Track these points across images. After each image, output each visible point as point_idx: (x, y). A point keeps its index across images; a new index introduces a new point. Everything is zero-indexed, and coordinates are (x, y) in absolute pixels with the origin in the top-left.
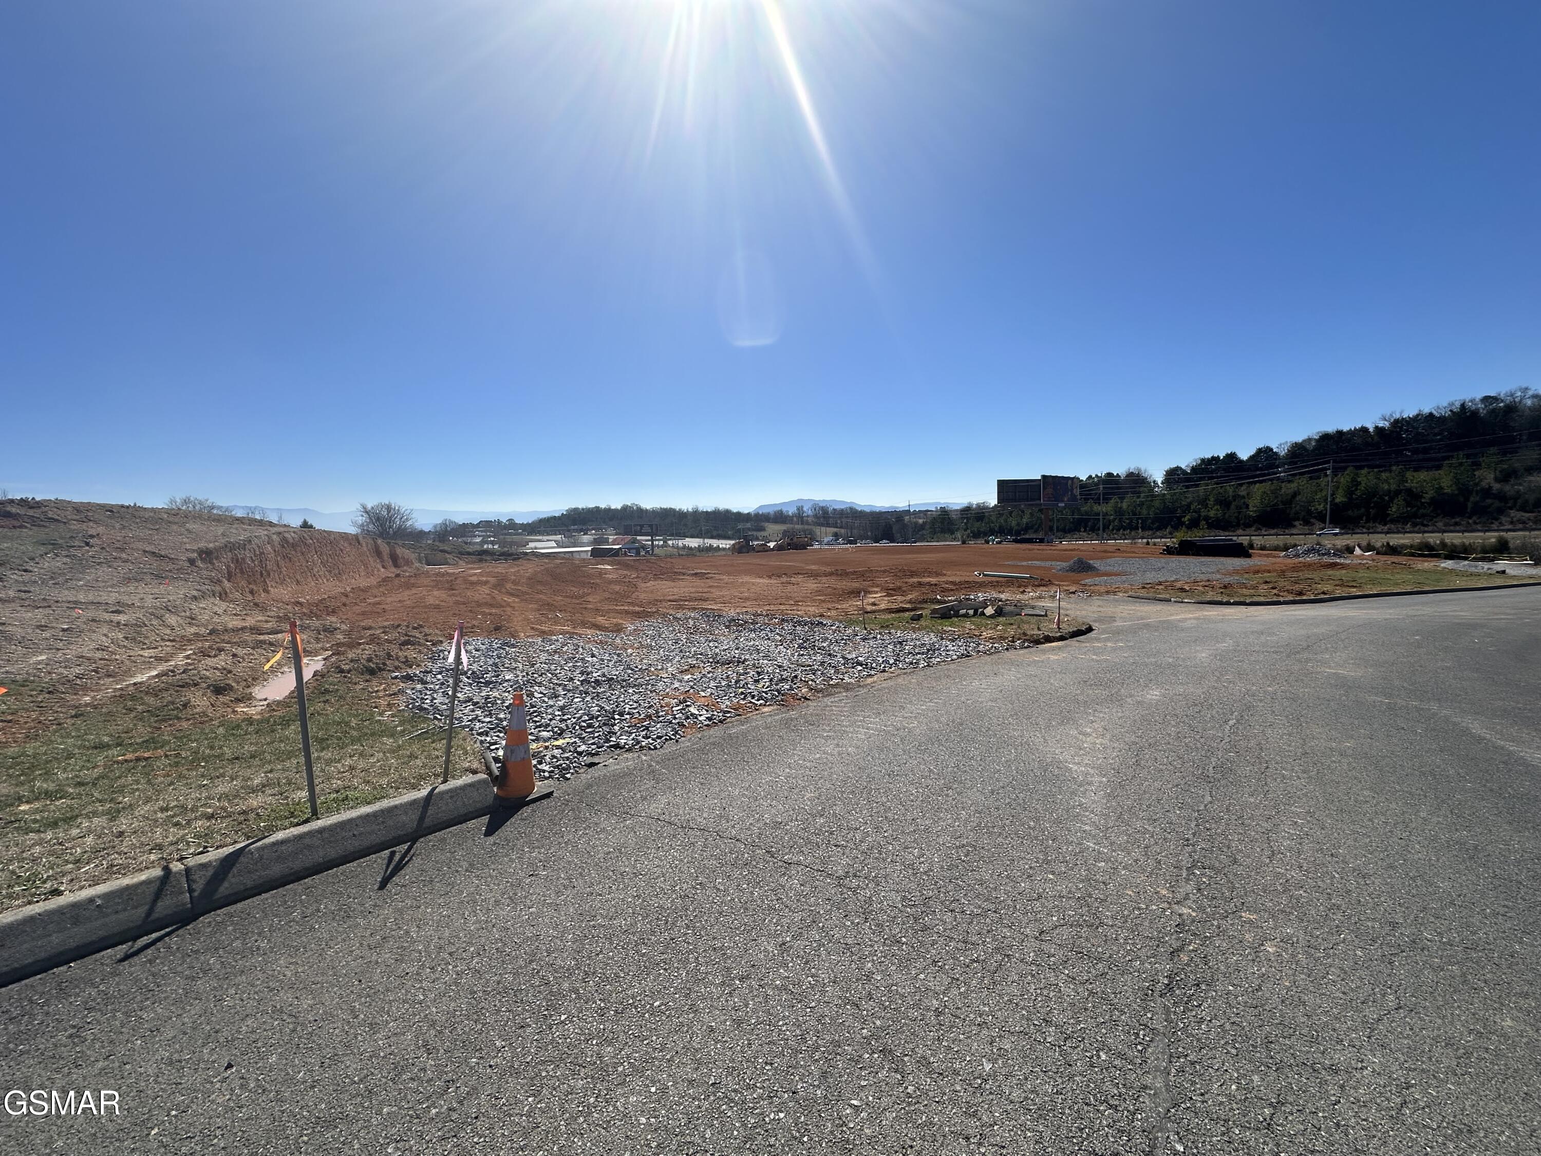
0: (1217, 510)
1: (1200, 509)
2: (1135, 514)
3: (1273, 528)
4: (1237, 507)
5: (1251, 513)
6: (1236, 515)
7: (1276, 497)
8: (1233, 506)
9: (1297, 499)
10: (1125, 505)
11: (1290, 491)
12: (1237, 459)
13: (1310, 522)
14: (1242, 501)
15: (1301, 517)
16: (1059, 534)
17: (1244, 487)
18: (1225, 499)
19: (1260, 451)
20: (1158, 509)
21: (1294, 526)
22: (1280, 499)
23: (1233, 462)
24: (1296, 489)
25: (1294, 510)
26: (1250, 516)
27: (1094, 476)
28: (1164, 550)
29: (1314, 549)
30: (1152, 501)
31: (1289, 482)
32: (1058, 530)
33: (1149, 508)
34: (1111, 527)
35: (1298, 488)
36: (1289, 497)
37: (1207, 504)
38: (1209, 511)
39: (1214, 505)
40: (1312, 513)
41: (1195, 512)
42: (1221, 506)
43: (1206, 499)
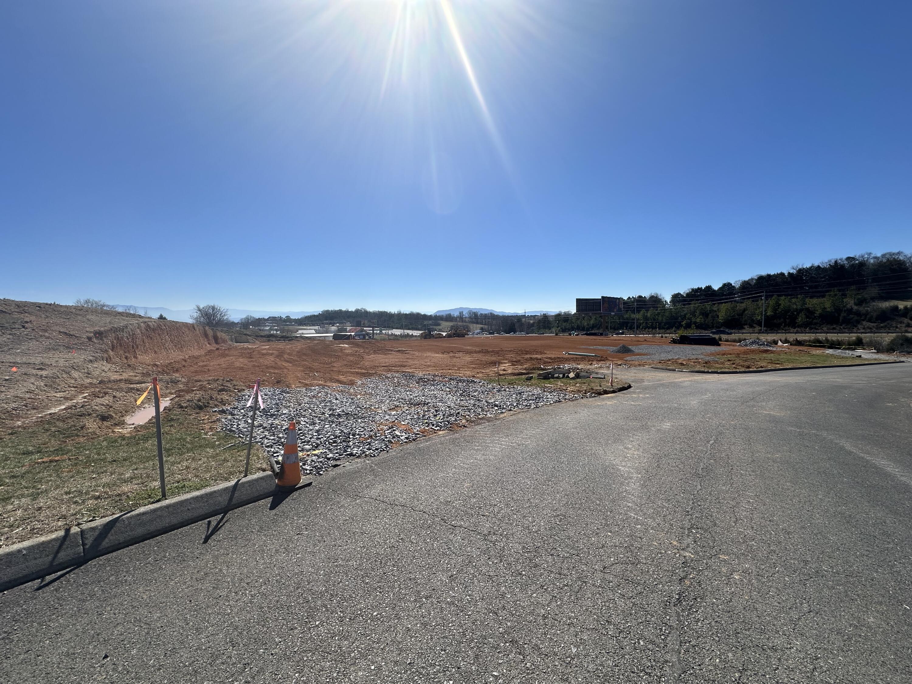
0: (701, 318)
1: (691, 317)
2: (654, 320)
3: (733, 329)
4: (712, 317)
5: (720, 320)
6: (711, 321)
7: (734, 311)
8: (710, 316)
9: (746, 313)
10: (649, 315)
11: (742, 308)
12: (712, 289)
13: (753, 326)
14: (715, 313)
15: (748, 323)
16: (612, 330)
17: (716, 305)
18: (705, 312)
19: (724, 285)
20: (668, 317)
21: (744, 328)
22: (736, 312)
23: (709, 291)
24: (745, 307)
25: (744, 320)
26: (719, 322)
27: (631, 297)
28: (671, 341)
29: (755, 342)
30: (664, 312)
31: (741, 303)
32: (611, 328)
33: (662, 316)
34: (641, 327)
36: (741, 312)
37: (695, 315)
38: (696, 319)
39: (699, 315)
40: (754, 321)
41: (689, 319)
42: (703, 316)
43: (695, 312)
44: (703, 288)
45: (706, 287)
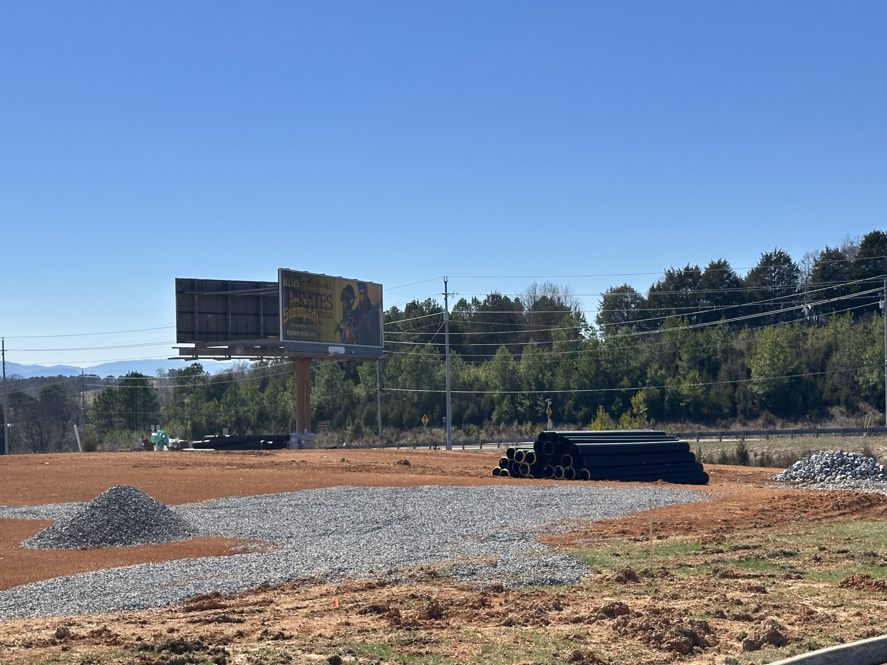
0: (694, 380)
1: (663, 377)
2: (540, 386)
3: (796, 422)
4: (731, 374)
5: (756, 388)
6: (729, 390)
7: (799, 355)
8: (723, 373)
9: (834, 359)
10: (522, 368)
11: (821, 344)
12: (730, 275)
13: (858, 409)
14: (739, 362)
15: (842, 399)
17: (743, 334)
18: (709, 358)
19: (767, 260)
20: (586, 376)
21: (831, 417)
22: (804, 359)
23: (722, 281)
24: (831, 339)
25: (829, 383)
26: (754, 395)
30: (573, 356)
31: (820, 324)
33: (568, 373)
35: (835, 337)
36: (821, 356)
37: (677, 367)
38: (679, 382)
39: (690, 368)
40: (860, 390)
41: (655, 383)
42: (700, 370)
43: (675, 355)
44: (703, 272)
45: (713, 266)
